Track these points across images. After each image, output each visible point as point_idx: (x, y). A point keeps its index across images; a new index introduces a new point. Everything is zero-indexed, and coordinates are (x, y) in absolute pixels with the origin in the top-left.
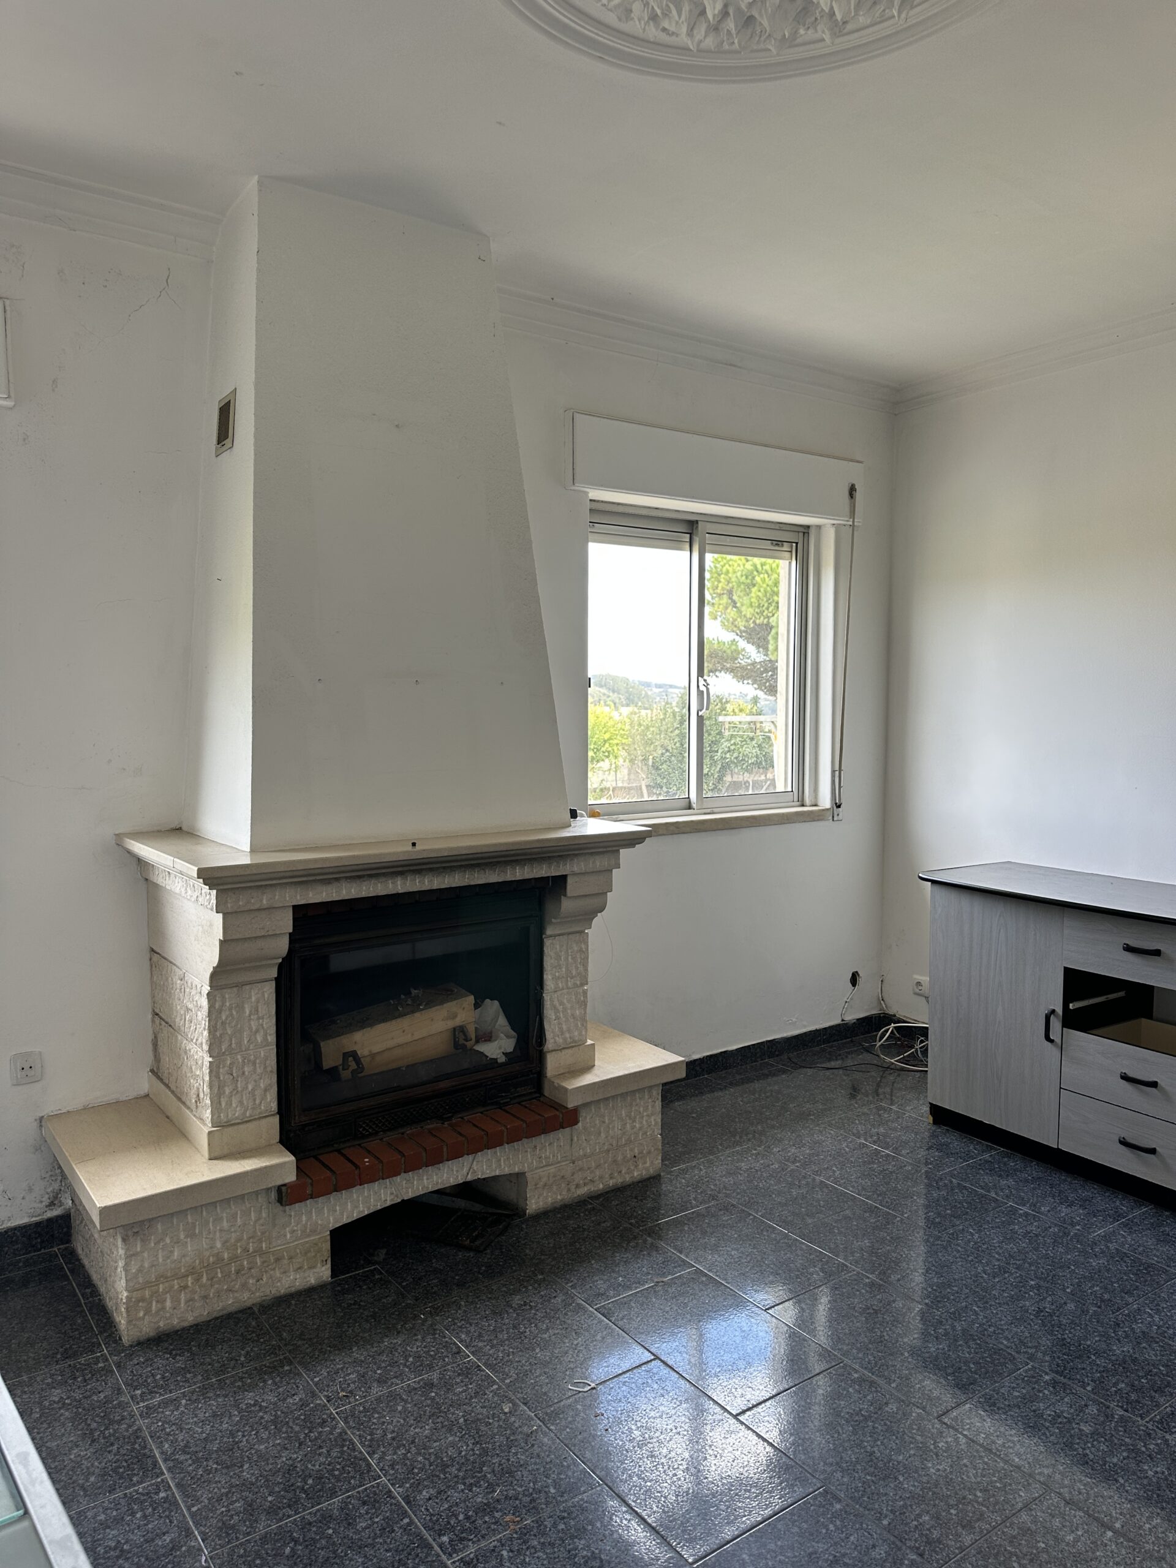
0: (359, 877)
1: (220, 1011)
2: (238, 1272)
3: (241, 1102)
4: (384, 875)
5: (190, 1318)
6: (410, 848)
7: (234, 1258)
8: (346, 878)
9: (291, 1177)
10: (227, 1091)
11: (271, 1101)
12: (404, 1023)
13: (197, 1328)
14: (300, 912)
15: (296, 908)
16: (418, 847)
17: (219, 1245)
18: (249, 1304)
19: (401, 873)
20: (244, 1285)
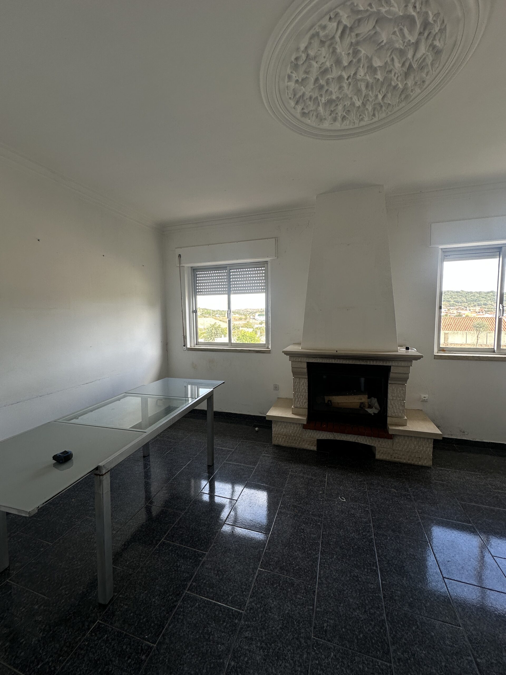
0: (322, 358)
1: (295, 382)
2: (295, 439)
3: (299, 403)
4: (329, 358)
5: (284, 445)
6: (336, 352)
7: (294, 436)
8: (319, 357)
9: (305, 423)
10: (297, 400)
11: (306, 405)
12: (346, 397)
13: (285, 447)
14: (309, 364)
15: (307, 363)
16: (338, 352)
17: (291, 432)
18: (297, 447)
19: (334, 358)
20: (296, 443)
